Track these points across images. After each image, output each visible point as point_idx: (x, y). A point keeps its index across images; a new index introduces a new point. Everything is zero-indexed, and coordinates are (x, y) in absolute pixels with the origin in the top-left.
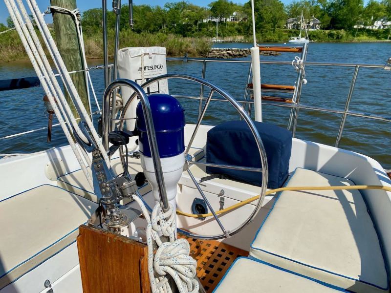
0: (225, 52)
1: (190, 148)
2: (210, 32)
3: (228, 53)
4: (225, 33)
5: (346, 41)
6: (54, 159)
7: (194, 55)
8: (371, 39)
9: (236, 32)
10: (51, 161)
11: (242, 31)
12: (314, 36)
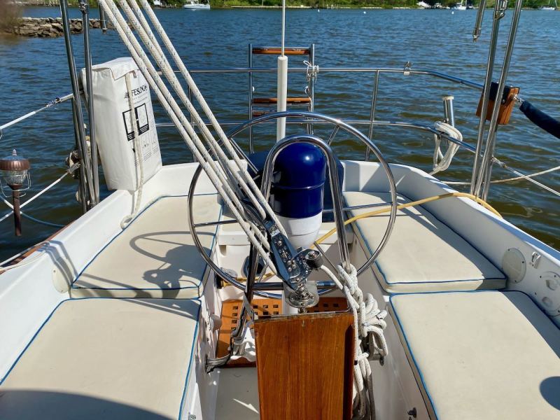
0: (49, 25)
1: (194, 197)
3: (54, 27)
6: (57, 260)
8: (243, 3)
10: (55, 263)
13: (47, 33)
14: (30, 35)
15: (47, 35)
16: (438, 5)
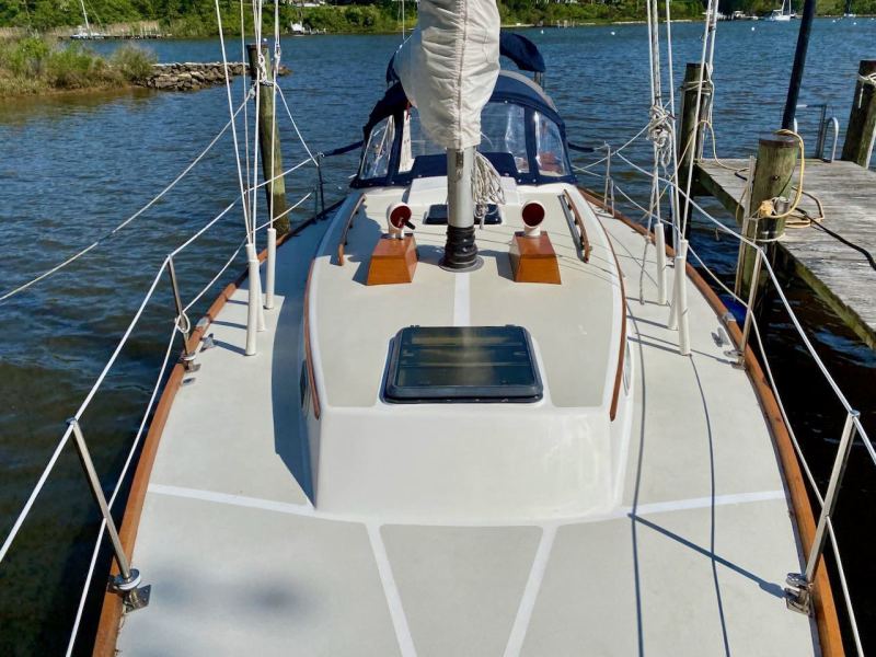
0: (188, 75)
2: (63, 11)
4: (106, 16)
5: (382, 30)
7: (119, 84)
9: (135, 12)
11: (150, 8)
12: (318, 20)
13: (189, 85)
14: (168, 89)
15: (189, 88)
16: (738, 14)
